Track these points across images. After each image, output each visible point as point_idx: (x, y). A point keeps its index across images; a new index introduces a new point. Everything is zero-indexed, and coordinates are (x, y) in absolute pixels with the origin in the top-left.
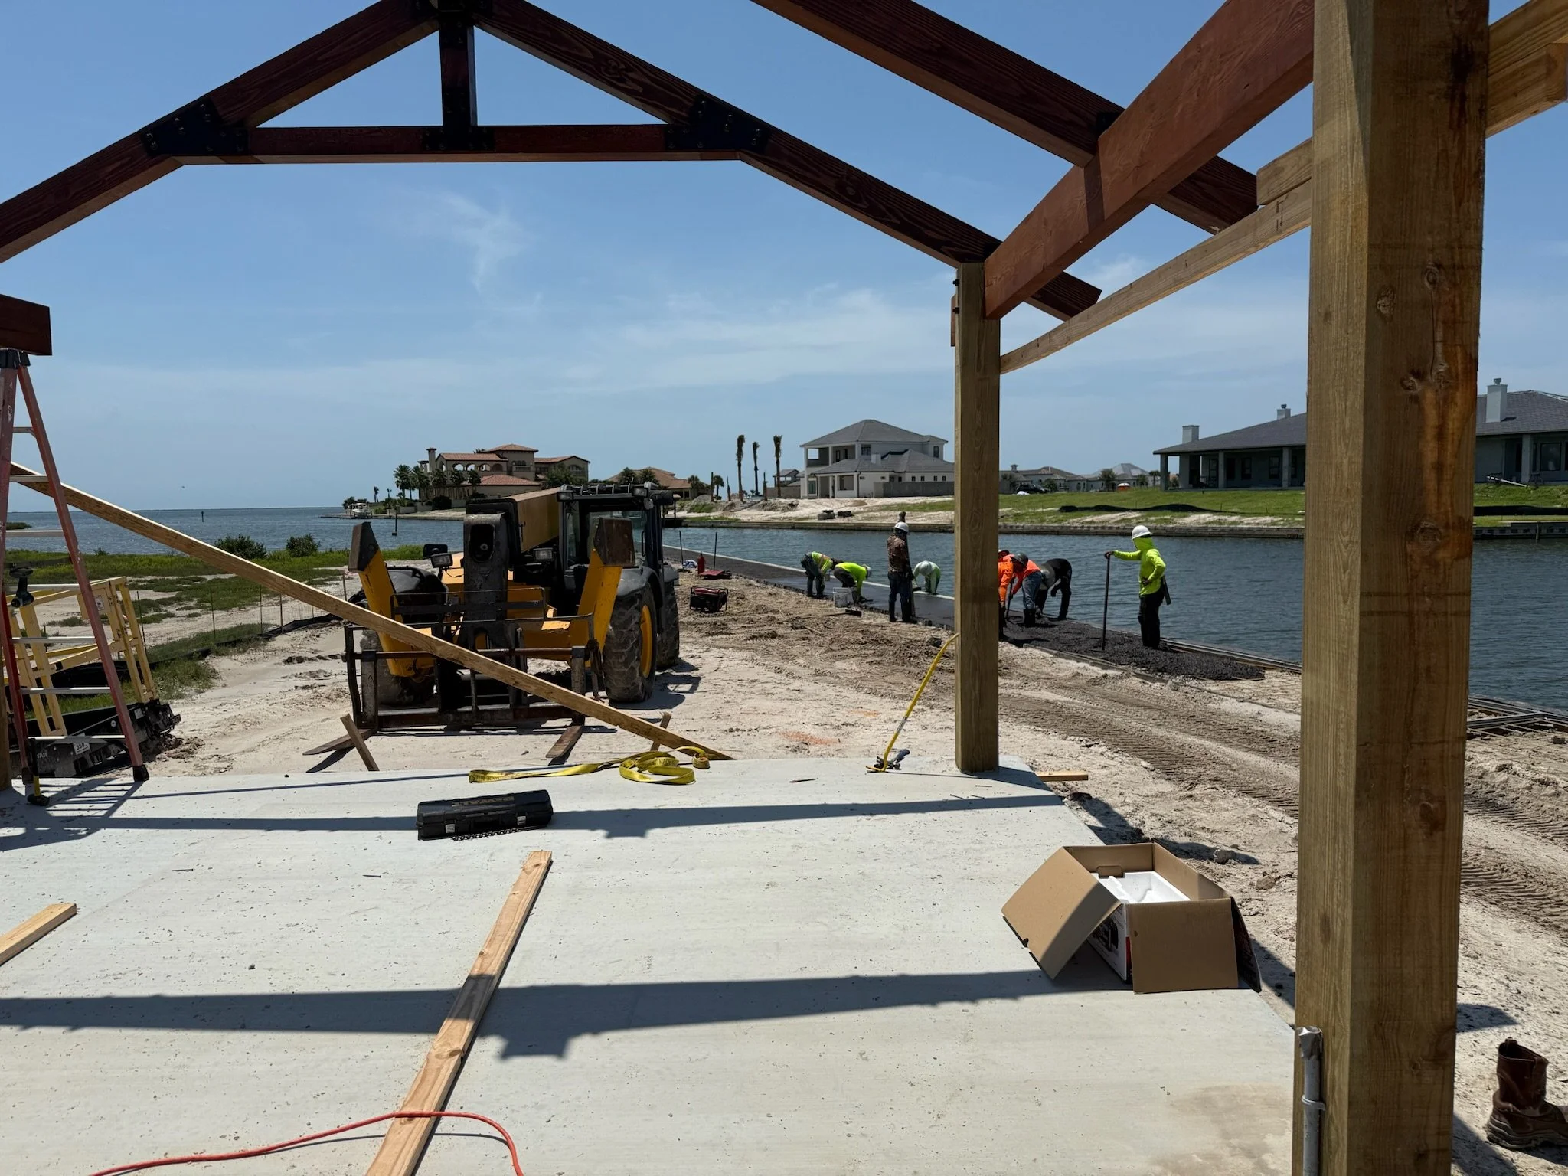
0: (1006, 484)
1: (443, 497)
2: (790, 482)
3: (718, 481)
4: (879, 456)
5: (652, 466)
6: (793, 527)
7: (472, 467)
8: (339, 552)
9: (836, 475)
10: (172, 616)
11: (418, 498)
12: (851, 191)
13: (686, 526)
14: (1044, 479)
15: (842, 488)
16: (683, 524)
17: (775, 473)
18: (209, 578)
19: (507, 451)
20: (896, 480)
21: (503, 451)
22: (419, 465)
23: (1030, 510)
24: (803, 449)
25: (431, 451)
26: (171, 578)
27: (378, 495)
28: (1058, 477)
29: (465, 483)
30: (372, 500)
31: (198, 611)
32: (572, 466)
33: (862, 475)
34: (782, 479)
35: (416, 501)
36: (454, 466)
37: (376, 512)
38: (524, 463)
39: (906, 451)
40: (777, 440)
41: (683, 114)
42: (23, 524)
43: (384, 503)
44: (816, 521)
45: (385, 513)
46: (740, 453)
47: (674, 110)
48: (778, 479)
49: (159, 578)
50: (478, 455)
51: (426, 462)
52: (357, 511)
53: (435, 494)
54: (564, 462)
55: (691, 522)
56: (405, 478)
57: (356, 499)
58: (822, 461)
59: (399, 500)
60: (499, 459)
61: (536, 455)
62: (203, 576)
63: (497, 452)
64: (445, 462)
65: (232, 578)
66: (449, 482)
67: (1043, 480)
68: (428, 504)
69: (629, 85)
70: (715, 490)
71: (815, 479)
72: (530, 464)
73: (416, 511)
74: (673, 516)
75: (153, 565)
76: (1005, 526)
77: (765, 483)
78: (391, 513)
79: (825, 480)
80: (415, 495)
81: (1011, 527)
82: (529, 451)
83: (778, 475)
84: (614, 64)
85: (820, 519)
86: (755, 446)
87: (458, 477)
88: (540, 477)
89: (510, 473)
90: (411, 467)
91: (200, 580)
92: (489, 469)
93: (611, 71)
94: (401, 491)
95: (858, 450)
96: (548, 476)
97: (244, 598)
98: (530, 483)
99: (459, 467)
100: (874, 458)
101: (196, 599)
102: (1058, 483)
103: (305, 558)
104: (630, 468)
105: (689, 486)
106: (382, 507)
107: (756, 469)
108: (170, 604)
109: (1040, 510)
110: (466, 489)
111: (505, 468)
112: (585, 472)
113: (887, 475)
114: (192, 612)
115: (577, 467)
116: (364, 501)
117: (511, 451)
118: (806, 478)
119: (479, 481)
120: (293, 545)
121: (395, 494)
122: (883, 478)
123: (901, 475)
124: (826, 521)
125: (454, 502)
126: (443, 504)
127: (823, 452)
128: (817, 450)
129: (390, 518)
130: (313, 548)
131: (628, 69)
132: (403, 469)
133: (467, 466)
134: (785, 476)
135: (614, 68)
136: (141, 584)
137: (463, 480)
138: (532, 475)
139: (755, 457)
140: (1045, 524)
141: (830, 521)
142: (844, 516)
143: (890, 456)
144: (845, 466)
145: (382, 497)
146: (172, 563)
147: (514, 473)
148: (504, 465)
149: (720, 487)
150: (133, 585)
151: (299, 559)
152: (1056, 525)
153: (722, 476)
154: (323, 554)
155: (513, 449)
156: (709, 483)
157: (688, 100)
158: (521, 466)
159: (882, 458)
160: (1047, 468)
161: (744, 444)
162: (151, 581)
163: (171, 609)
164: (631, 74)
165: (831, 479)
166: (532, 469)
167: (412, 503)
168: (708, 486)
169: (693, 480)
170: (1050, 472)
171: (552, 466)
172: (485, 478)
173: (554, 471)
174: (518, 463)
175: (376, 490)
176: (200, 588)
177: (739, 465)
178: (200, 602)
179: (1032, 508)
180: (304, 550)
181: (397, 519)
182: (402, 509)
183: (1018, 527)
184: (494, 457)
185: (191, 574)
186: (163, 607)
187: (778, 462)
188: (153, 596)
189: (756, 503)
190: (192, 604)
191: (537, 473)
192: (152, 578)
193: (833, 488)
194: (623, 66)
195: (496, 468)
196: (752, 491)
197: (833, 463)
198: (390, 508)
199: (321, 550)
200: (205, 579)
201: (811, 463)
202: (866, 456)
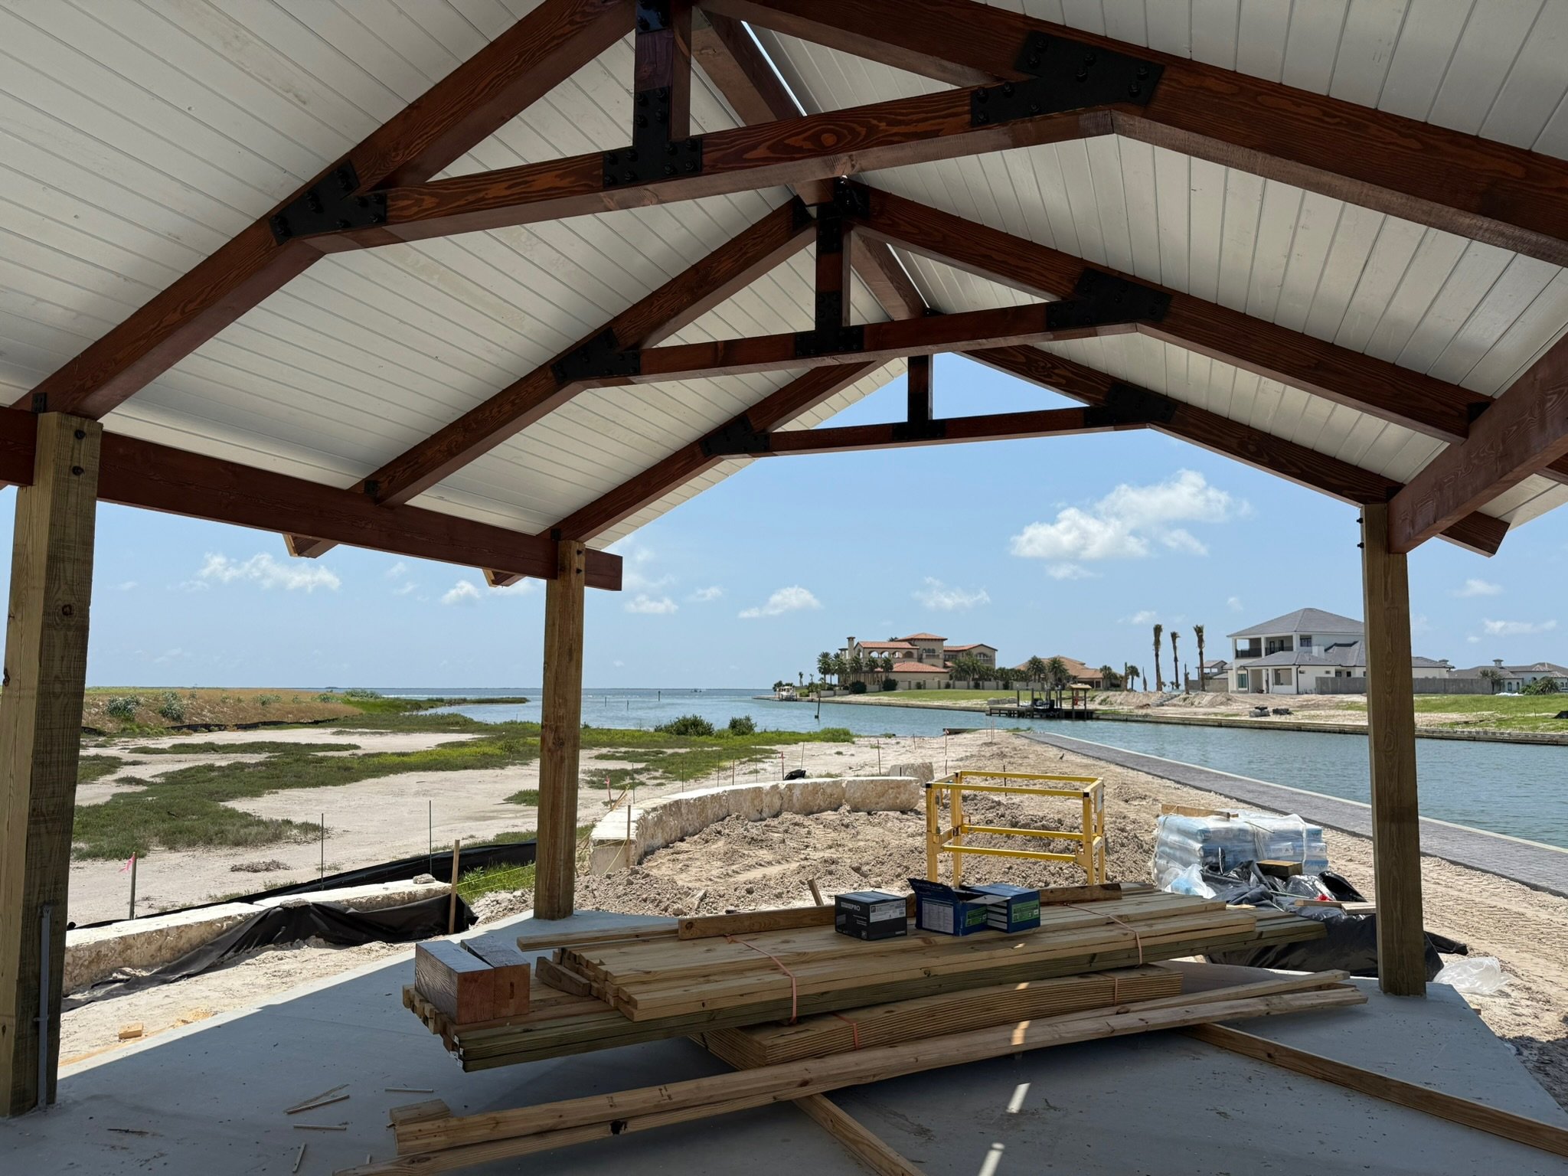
0: (1487, 683)
1: (858, 683)
2: (1216, 674)
3: (1133, 671)
4: (1323, 649)
5: (1061, 655)
6: (1220, 725)
7: (886, 654)
8: (772, 733)
9: (1270, 669)
10: (642, 784)
11: (837, 683)
12: (1252, 448)
13: (1098, 719)
14: (1539, 677)
15: (1278, 682)
16: (1094, 716)
17: (1198, 665)
18: (670, 751)
19: (918, 639)
20: (1345, 675)
21: (915, 639)
22: (839, 652)
23: (1519, 715)
24: (1231, 640)
25: (851, 639)
26: (640, 750)
27: (803, 679)
28: (1559, 675)
29: (879, 669)
30: (797, 684)
31: (663, 781)
32: (980, 654)
33: (1301, 669)
34: (1206, 671)
35: (835, 686)
36: (870, 653)
37: (801, 695)
38: (934, 651)
39: (1355, 643)
40: (1199, 631)
41: (1101, 398)
42: (524, 698)
43: (808, 687)
44: (1247, 718)
45: (808, 696)
46: (1157, 643)
47: (1094, 396)
48: (1202, 671)
49: (631, 750)
50: (892, 643)
51: (845, 650)
52: (784, 693)
53: (852, 679)
54: (973, 650)
55: (1103, 714)
56: (826, 665)
57: (784, 683)
58: (1254, 651)
59: (821, 685)
60: (910, 647)
61: (945, 643)
62: (665, 750)
63: (909, 640)
64: (862, 649)
65: (687, 753)
66: (865, 669)
67: (1538, 679)
68: (846, 688)
69: (1055, 379)
70: (1130, 681)
71: (1245, 672)
72: (940, 652)
73: (835, 695)
74: (1083, 708)
75: (626, 738)
76: (1486, 733)
77: (1186, 675)
78: (813, 696)
79: (1257, 674)
80: (834, 679)
81: (1494, 733)
82: (939, 640)
83: (1202, 667)
84: (1042, 364)
85: (1251, 716)
86: (1174, 636)
87: (873, 663)
88: (949, 664)
89: (920, 660)
90: (832, 654)
91: (662, 753)
92: (901, 656)
93: (1040, 370)
94: (823, 676)
95: (1296, 643)
96: (956, 663)
97: (697, 771)
98: (938, 670)
99: (875, 655)
100: (1316, 650)
101: (661, 770)
102: (1559, 682)
103: (745, 737)
104: (1038, 656)
105: (1100, 675)
106: (806, 691)
107: (1176, 660)
108: (641, 774)
109: (1533, 715)
110: (879, 675)
111: (915, 656)
112: (991, 660)
113: (1333, 670)
114: (658, 781)
115: (984, 655)
116: (791, 685)
117: (922, 639)
118: (1234, 671)
119: (891, 668)
120: (734, 724)
121: (817, 678)
122: (1328, 672)
123: (1349, 670)
124: (1259, 719)
125: (869, 687)
126: (859, 689)
127: (1256, 642)
128: (1248, 641)
129: (812, 701)
130: (750, 728)
131: (1054, 367)
132: (825, 655)
133: (882, 653)
134: (1211, 668)
135: (1043, 368)
136: (617, 755)
137: (877, 666)
138: (940, 662)
139: (1175, 648)
140: (1538, 732)
141: (1263, 719)
142: (1281, 714)
143: (1335, 648)
144: (1280, 658)
145: (806, 682)
146: (640, 737)
147: (924, 661)
148: (915, 652)
149: (1135, 677)
150: (613, 755)
151: (739, 738)
152: (1553, 733)
153: (1137, 667)
154: (759, 734)
155: (924, 637)
156: (1123, 674)
157: (1105, 387)
158: (931, 653)
159: (1326, 650)
160: (1543, 664)
161: (1162, 634)
162: (625, 753)
163: (642, 778)
164: (1056, 371)
165: (1264, 672)
166: (941, 656)
167: (831, 687)
168: (1121, 677)
169: (1106, 669)
170: (1546, 669)
171: (960, 654)
172: (897, 664)
173: (962, 658)
174: (928, 651)
175: (801, 675)
176: (663, 760)
177: (1157, 655)
178: (664, 772)
179: (1521, 712)
180: (744, 729)
181: (819, 702)
182: (823, 693)
183: (1502, 734)
184: (907, 645)
185: (655, 747)
186: (636, 776)
187: (1201, 654)
188: (628, 766)
189: (1176, 696)
190: (657, 774)
191: (945, 660)
192: (627, 749)
193: (1267, 682)
194: (1050, 365)
195: (908, 655)
196: (1172, 683)
197: (1266, 655)
198: (812, 691)
199: (757, 730)
200: (665, 753)
201: (1240, 654)
202: (1305, 648)
